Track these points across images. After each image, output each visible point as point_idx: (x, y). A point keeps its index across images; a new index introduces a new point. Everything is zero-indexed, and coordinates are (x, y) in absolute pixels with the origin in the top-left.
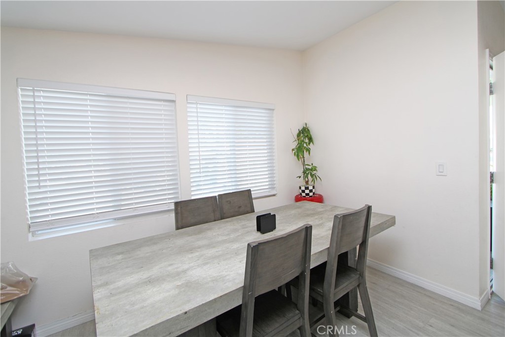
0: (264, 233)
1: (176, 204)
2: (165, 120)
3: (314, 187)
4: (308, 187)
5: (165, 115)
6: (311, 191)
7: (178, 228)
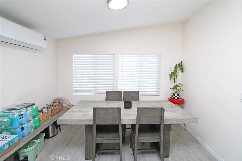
0: (126, 108)
1: (107, 92)
2: (111, 60)
3: (178, 95)
4: (175, 94)
5: (111, 58)
6: (176, 97)
7: (106, 100)
